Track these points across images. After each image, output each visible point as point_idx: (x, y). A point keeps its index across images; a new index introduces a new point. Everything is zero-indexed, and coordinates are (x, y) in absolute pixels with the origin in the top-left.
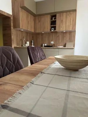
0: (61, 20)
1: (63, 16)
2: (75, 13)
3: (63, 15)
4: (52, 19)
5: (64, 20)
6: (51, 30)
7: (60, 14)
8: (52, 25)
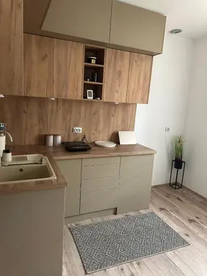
0: (118, 70)
1: (122, 60)
3: (122, 56)
4: (88, 60)
5: (125, 74)
6: (85, 97)
7: (116, 53)
8: (88, 82)
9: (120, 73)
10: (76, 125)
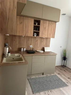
0: (44, 27)
2: (55, 24)
5: (47, 28)
7: (44, 22)
8: (35, 31)
9: (45, 28)
10: (31, 45)
